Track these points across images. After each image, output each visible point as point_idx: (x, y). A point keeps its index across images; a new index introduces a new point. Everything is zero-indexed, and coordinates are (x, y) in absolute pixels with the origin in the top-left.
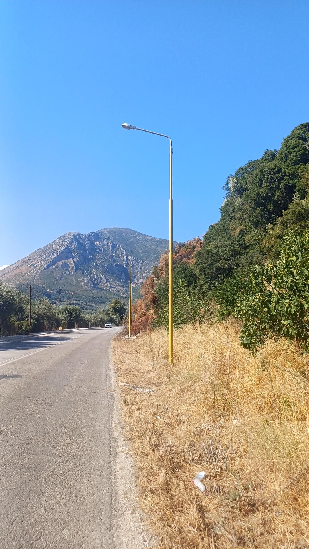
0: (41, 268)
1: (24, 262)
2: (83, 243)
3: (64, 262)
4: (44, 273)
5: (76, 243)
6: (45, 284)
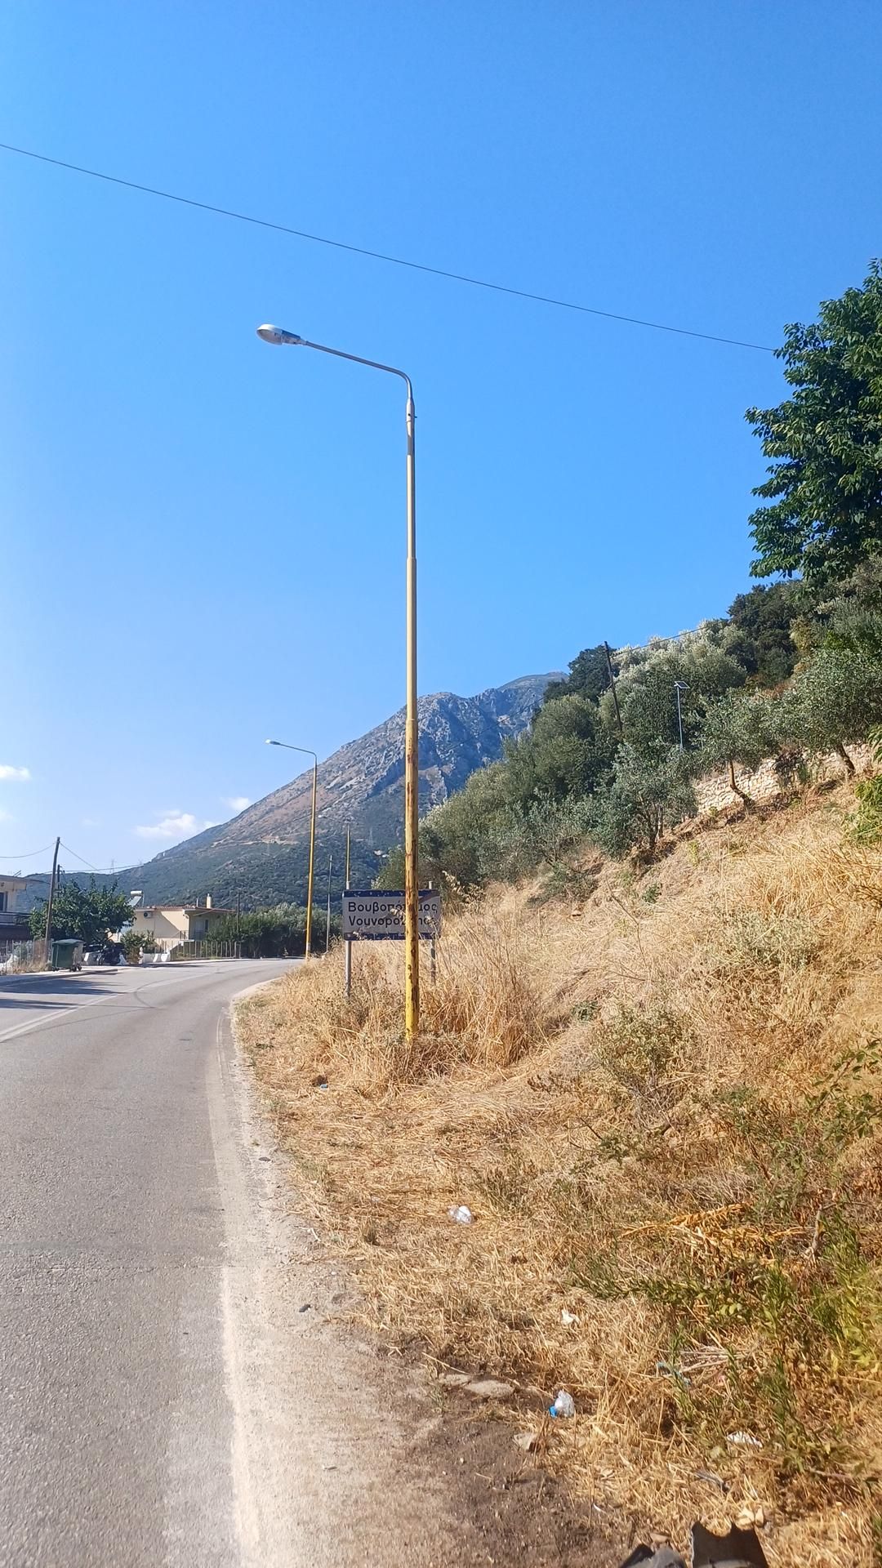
0: (360, 793)
2: (465, 722)
4: (367, 808)
5: (446, 723)
6: (371, 836)
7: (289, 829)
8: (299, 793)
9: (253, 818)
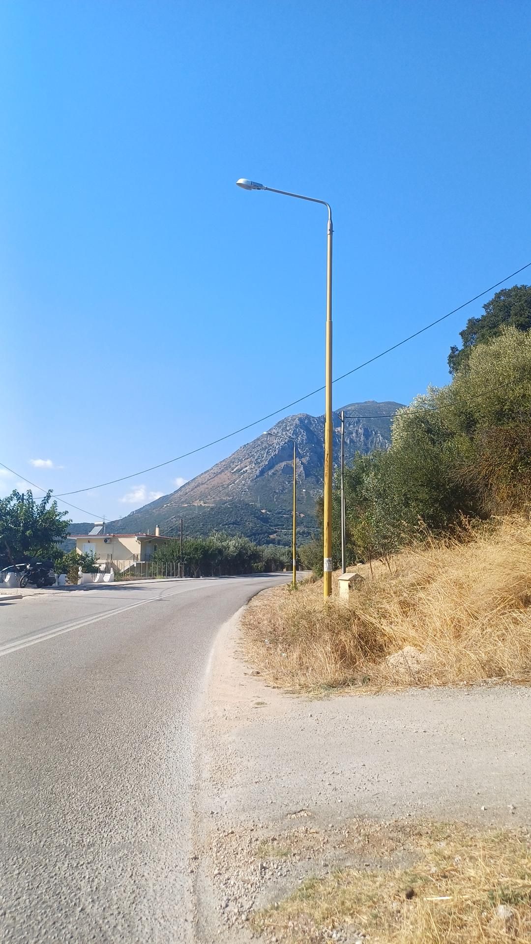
0: (251, 475)
1: (225, 466)
2: (315, 432)
3: (286, 465)
4: (256, 484)
5: (304, 432)
6: (259, 501)
7: (209, 497)
8: (215, 475)
9: (188, 490)
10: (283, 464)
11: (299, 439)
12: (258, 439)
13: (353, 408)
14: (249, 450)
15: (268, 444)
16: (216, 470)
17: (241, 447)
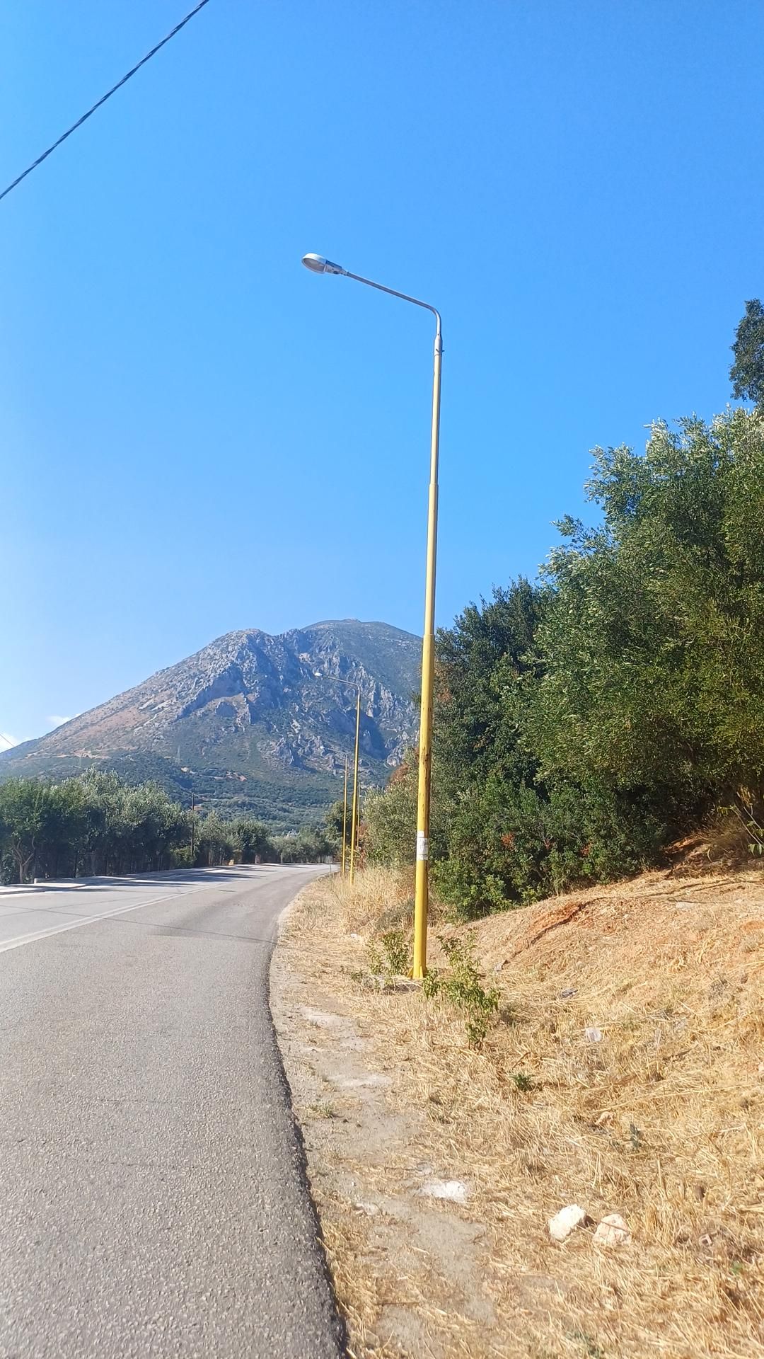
0: (170, 715)
1: (130, 700)
2: (270, 656)
3: (224, 703)
4: (176, 728)
5: (253, 656)
6: (178, 755)
7: (101, 745)
8: (113, 712)
9: (68, 734)
10: (219, 701)
11: (246, 665)
12: (184, 662)
13: (327, 627)
14: (169, 678)
15: (198, 669)
16: (115, 704)
17: (157, 673)
